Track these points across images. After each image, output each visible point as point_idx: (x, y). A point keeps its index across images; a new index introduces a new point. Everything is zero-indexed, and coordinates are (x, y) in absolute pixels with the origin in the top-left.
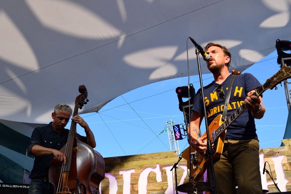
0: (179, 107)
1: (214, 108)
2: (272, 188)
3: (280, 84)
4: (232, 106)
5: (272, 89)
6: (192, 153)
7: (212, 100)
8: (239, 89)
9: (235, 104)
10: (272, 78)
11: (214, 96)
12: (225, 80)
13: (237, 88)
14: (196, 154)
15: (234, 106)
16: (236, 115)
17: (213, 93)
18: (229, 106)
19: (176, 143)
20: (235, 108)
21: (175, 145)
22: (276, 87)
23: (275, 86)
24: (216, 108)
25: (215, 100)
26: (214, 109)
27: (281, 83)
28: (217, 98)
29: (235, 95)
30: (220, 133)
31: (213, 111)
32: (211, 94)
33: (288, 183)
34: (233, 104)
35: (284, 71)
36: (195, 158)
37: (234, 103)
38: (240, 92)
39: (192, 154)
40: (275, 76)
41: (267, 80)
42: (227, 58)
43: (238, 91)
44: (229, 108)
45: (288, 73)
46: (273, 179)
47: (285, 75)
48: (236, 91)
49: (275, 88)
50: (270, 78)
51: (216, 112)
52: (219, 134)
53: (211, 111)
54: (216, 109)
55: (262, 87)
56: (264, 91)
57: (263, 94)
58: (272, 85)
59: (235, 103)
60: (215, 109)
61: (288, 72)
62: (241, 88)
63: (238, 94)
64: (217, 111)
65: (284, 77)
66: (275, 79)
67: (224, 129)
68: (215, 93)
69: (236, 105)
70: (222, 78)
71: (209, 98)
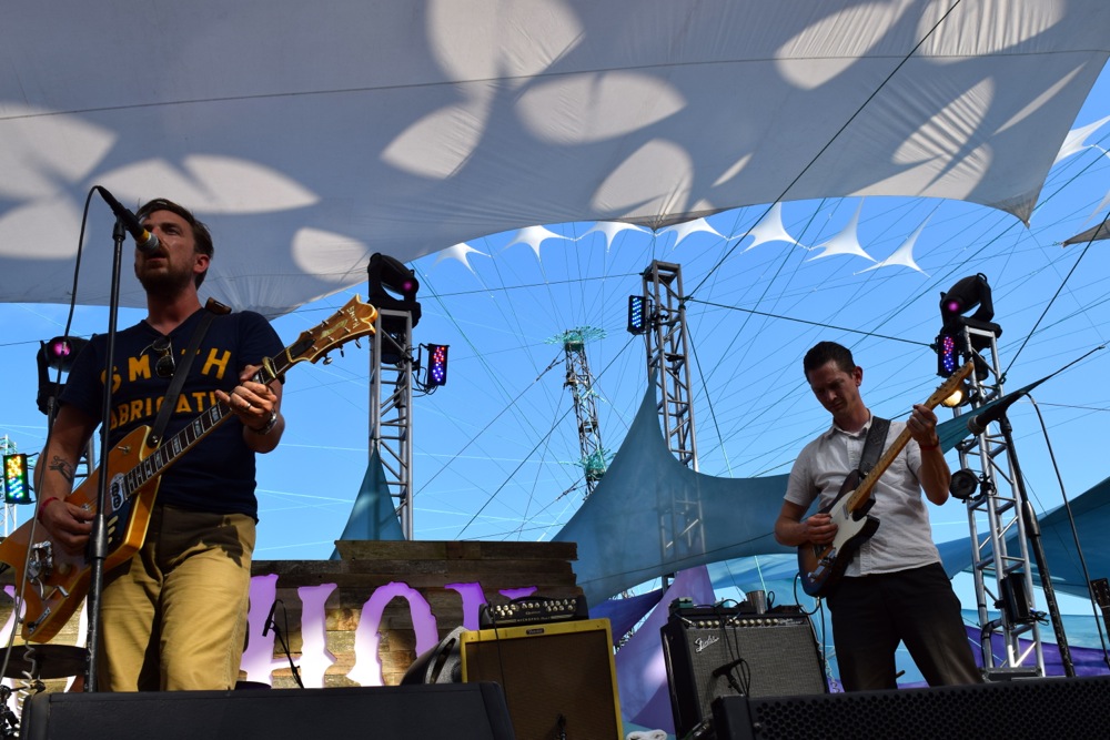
0: (36, 398)
1: (134, 403)
2: (283, 678)
3: (338, 350)
4: (193, 402)
5: (314, 361)
6: (36, 546)
7: (133, 378)
8: (219, 356)
9: (203, 398)
10: (318, 330)
11: (139, 367)
12: (182, 322)
13: (214, 352)
14: (50, 550)
15: (200, 403)
16: (198, 429)
17: (139, 359)
18: (184, 401)
19: (11, 513)
20: (201, 409)
21: (6, 520)
22: (325, 356)
23: (324, 354)
24: (140, 403)
25: (140, 377)
26: (133, 407)
27: (341, 347)
28: (147, 375)
29: (206, 370)
30: (140, 482)
31: (127, 411)
32: (132, 361)
33: (330, 667)
34: (196, 398)
35: (353, 313)
36: (46, 562)
37: (199, 396)
38: (222, 365)
39: (38, 549)
40: (325, 326)
41: (302, 334)
42: (203, 258)
43: (217, 362)
44: (183, 407)
45: (363, 320)
46: (288, 653)
47: (356, 325)
48: (211, 360)
49: (323, 359)
50: (312, 330)
51: (139, 416)
52: (136, 486)
53: (121, 411)
54: (141, 406)
55: (285, 353)
56: (292, 364)
57: (288, 375)
58: (315, 351)
59: (204, 394)
60: (137, 407)
61: (363, 317)
62: (227, 354)
63: (215, 368)
64: (143, 411)
65: (353, 331)
66: (325, 334)
67: (154, 470)
68: (145, 359)
69: (206, 401)
70: (174, 317)
71: (124, 372)
